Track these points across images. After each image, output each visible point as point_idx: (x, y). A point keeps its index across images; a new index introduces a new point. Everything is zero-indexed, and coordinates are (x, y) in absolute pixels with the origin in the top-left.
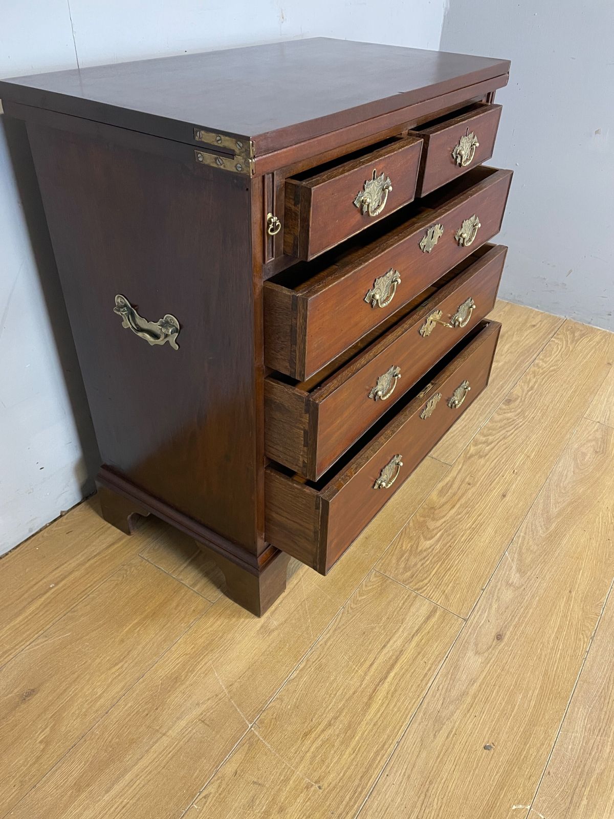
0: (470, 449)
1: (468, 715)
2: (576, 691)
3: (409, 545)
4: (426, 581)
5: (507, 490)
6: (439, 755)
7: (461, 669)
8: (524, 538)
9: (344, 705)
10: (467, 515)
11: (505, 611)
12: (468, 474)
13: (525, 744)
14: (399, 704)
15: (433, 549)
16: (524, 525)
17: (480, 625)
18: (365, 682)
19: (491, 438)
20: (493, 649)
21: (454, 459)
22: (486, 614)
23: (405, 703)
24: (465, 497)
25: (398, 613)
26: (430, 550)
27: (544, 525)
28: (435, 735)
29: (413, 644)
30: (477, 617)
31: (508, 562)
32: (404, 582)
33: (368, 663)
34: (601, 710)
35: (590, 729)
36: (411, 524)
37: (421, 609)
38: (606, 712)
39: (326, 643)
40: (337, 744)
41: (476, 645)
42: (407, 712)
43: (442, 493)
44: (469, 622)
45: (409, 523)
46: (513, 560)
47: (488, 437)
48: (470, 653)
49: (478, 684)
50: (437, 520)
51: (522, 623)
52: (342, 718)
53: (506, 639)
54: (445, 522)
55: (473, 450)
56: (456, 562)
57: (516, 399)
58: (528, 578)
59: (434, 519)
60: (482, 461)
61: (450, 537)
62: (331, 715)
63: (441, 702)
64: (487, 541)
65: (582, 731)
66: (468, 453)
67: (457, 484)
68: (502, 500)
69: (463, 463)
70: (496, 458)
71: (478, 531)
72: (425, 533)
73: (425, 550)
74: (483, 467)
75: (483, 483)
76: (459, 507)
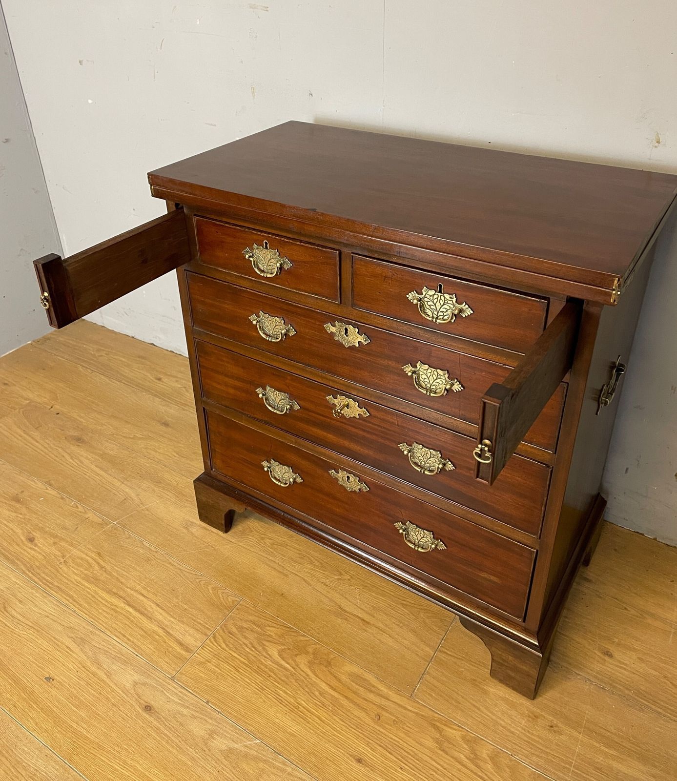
0: (456, 730)
1: (80, 666)
2: (75, 773)
3: (272, 634)
4: (224, 645)
5: (366, 765)
6: (56, 639)
7: (123, 667)
8: (283, 771)
9: (114, 576)
10: (319, 704)
11: (177, 722)
12: (397, 718)
13: (42, 709)
14: (105, 614)
15: (265, 657)
16: (303, 776)
17: (165, 692)
18: (129, 590)
19: (489, 766)
20: (136, 700)
21: (424, 702)
22: (176, 700)
23: (104, 618)
24: (351, 705)
25: (190, 617)
26: (265, 654)
28: (72, 637)
29: (156, 629)
30: (175, 691)
31: (244, 740)
32: (225, 625)
33: (144, 592)
35: (35, 775)
36: (302, 638)
37: (192, 639)
39: (170, 563)
40: (86, 572)
41: (144, 684)
42: (96, 619)
43: (357, 678)
44: (171, 682)
45: (303, 636)
46: (246, 746)
47: (490, 762)
48: (136, 677)
49: (105, 680)
50: (309, 667)
51: (160, 737)
52: (105, 574)
53: (144, 714)
54: (308, 675)
55: (453, 733)
56: (246, 680)
58: (219, 759)
59: (311, 664)
61: (283, 678)
62: (109, 568)
63: (97, 645)
64: (277, 721)
65: (36, 766)
66: (445, 725)
67: (377, 700)
68: (351, 756)
69: (422, 715)
70: (442, 766)
71: (293, 712)
72: (289, 651)
73: (264, 649)
74: (417, 742)
75: (383, 735)
76: (332, 696)
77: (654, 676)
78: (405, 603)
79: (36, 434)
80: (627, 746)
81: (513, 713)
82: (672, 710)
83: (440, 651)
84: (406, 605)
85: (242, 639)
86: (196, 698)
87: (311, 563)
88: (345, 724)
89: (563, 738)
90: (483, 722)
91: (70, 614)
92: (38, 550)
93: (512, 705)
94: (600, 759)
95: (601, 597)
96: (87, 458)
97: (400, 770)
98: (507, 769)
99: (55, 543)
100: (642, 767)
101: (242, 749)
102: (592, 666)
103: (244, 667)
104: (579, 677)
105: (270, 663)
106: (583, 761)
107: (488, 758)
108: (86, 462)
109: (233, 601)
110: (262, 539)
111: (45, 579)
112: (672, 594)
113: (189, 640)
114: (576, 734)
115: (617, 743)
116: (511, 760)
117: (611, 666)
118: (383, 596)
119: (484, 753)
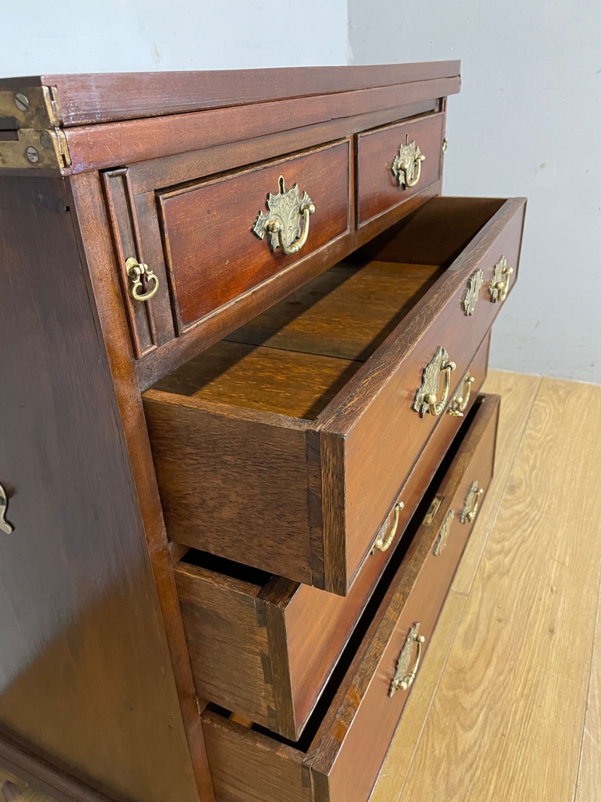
0: (485, 564)
3: (444, 746)
5: (553, 626)
12: (494, 605)
15: (480, 746)
16: (594, 675)
19: (506, 544)
21: (468, 585)
24: (500, 643)
26: (476, 748)
31: (592, 744)
36: (438, 706)
43: (468, 641)
45: (434, 704)
47: (503, 544)
50: (473, 691)
54: (484, 692)
55: (489, 565)
56: (520, 764)
57: (520, 484)
59: (468, 690)
60: (506, 581)
61: (499, 719)
64: (552, 714)
67: (484, 622)
68: (551, 639)
69: (483, 586)
70: (523, 572)
71: (534, 700)
72: (461, 718)
73: (469, 751)
75: (517, 615)
76: (497, 663)
85: (466, 786)
103: (504, 770)
105: (486, 738)
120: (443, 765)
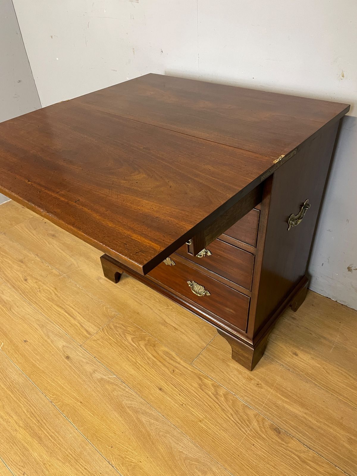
0: (209, 380)
1: (40, 337)
2: (31, 382)
3: (130, 330)
4: (106, 333)
5: (163, 391)
6: (31, 324)
7: (59, 339)
8: (124, 390)
9: (61, 299)
11: (80, 364)
12: (182, 372)
13: (20, 354)
14: (54, 315)
15: (125, 340)
16: (134, 394)
17: (77, 351)
18: (67, 306)
20: (63, 353)
22: (81, 355)
23: (53, 317)
24: (161, 365)
25: (93, 320)
27: (132, 407)
28: (38, 324)
29: (77, 323)
30: (81, 351)
31: (109, 375)
32: (109, 325)
33: (74, 307)
34: (18, 390)
35: (13, 382)
36: (144, 333)
37: (92, 329)
38: (16, 392)
39: (88, 295)
40: (49, 296)
41: (67, 347)
42: (50, 317)
43: (167, 353)
44: (79, 347)
45: (145, 332)
46: (109, 378)
48: (65, 344)
49: (50, 343)
50: (145, 346)
51: (71, 370)
52: (57, 298)
53: (66, 360)
54: (143, 350)
55: (208, 382)
56: (114, 349)
58: (96, 382)
59: (146, 345)
61: (132, 350)
62: (59, 295)
63: (49, 329)
64: (125, 368)
65: (14, 378)
66: (205, 378)
67: (174, 364)
68: (157, 387)
69: (194, 372)
70: (199, 396)
71: (133, 365)
72: (136, 338)
73: (125, 337)
74: (189, 384)
75: (174, 379)
76: (153, 360)
77: (318, 367)
78: (197, 322)
79: (34, 232)
80: (295, 398)
81: (240, 376)
82: (323, 384)
83: (210, 345)
84: (197, 323)
85: (115, 331)
86: (90, 355)
87: (155, 300)
88: (156, 373)
89: (263, 390)
90: (224, 378)
91: (38, 314)
92: (28, 285)
93: (240, 373)
94: (279, 402)
95: (299, 327)
96: (56, 244)
97: (179, 396)
98: (231, 401)
99: (36, 282)
100: (300, 409)
101: (107, 379)
102: (286, 359)
103: (114, 343)
104: (277, 363)
106: (270, 402)
107: (223, 395)
108: (55, 246)
109: (114, 314)
110: (133, 287)
111: (30, 298)
112: (338, 329)
113: (91, 330)
114: (269, 389)
115: (290, 396)
116: (234, 397)
117: (295, 360)
118: (187, 318)
119: (221, 392)
120: (124, 328)
